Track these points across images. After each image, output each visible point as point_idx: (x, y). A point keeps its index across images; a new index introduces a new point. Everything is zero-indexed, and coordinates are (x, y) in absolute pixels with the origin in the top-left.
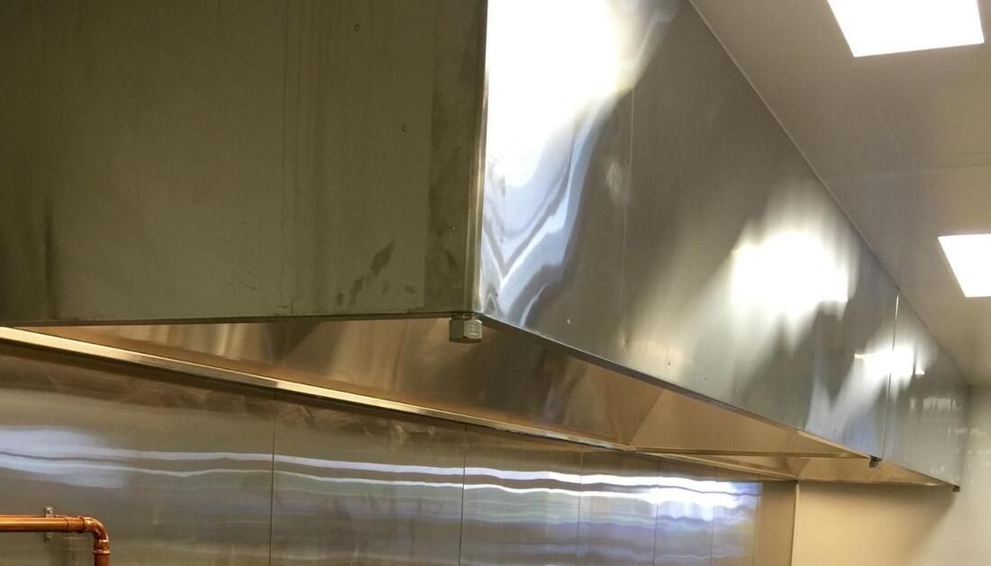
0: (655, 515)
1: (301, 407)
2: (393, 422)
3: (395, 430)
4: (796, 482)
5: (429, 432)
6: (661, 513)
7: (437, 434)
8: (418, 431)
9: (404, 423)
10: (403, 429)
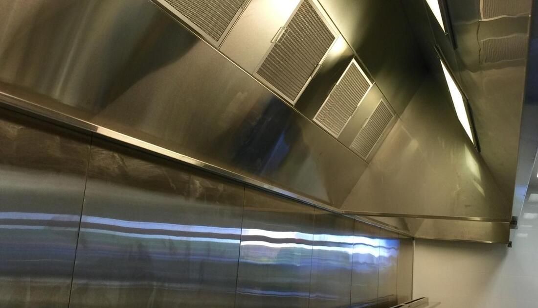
0: (351, 261)
1: (116, 155)
2: (192, 176)
3: (194, 184)
4: (413, 238)
5: (219, 188)
6: (354, 260)
7: (225, 190)
8: (211, 186)
9: (201, 179)
10: (200, 184)
